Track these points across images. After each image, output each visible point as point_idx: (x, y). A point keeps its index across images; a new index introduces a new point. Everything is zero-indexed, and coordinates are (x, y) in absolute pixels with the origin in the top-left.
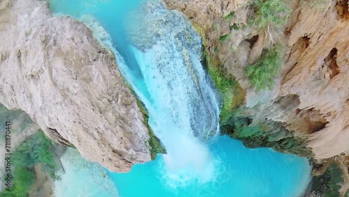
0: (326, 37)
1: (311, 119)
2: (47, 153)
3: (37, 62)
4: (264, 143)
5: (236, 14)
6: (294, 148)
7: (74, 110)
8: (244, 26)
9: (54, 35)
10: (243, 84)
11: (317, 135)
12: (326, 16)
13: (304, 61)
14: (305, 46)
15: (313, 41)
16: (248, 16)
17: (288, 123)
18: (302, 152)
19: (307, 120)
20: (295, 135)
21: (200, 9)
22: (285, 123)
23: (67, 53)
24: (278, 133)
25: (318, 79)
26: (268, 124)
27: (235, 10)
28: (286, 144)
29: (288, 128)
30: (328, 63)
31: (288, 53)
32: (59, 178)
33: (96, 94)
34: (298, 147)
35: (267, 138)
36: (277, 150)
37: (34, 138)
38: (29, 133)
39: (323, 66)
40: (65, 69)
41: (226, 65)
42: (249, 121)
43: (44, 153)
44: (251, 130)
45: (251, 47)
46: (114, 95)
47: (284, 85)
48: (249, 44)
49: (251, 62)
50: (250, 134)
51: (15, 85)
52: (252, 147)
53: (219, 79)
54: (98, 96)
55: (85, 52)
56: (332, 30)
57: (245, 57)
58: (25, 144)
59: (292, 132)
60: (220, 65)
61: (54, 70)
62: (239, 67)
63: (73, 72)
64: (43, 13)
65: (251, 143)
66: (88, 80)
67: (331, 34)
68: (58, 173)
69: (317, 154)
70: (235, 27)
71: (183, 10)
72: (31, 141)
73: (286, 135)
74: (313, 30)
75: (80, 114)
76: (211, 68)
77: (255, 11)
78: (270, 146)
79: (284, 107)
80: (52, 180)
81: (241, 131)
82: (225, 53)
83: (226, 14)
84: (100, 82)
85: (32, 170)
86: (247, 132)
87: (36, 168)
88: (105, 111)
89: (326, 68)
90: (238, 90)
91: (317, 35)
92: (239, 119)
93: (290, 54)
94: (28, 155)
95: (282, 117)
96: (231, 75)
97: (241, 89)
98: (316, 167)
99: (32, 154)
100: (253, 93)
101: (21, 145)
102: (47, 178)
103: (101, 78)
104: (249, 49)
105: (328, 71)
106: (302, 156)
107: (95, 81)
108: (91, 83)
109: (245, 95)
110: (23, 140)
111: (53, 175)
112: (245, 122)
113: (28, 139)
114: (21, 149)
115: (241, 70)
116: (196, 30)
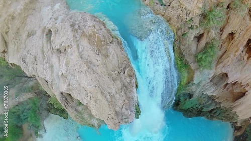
0: (244, 32)
1: (235, 91)
2: (35, 116)
3: (67, 39)
4: (199, 113)
5: (193, 20)
6: (221, 116)
7: (96, 78)
8: (197, 27)
9: (77, 23)
10: (193, 66)
11: (240, 102)
12: (244, 19)
13: (231, 49)
14: (231, 40)
15: (237, 35)
16: (200, 21)
17: (217, 97)
18: (227, 118)
19: (232, 92)
20: (222, 105)
21: (173, 16)
22: (215, 97)
23: (91, 36)
24: (210, 105)
25: (240, 61)
26: (204, 98)
27: (193, 17)
28: (215, 113)
29: (217, 101)
30: (246, 50)
31: (220, 45)
32: (41, 137)
33: (111, 67)
34: (224, 115)
35: (202, 109)
36: (208, 118)
37: (25, 104)
38: (21, 100)
39: (243, 52)
40: (89, 46)
41: (184, 53)
42: (190, 96)
43: (33, 116)
44: (192, 104)
45: (198, 42)
46: (123, 69)
47: (218, 67)
48: (197, 40)
49: (198, 52)
50: (190, 107)
51: (38, 57)
52: (190, 117)
53: (179, 63)
54: (112, 68)
55: (104, 37)
56: (248, 28)
57: (195, 48)
58: (17, 108)
59: (220, 103)
60: (181, 53)
61: (80, 47)
62: (191, 55)
63: (96, 50)
64: (64, 7)
65: (189, 114)
66: (107, 56)
67: (247, 30)
68: (40, 133)
69: (240, 116)
70: (191, 28)
71: (163, 16)
72: (22, 106)
73: (215, 106)
74: (236, 29)
75: (100, 81)
77: (204, 18)
78: (203, 116)
79: (216, 85)
80: (35, 137)
81: (185, 104)
82: (184, 45)
83: (188, 19)
84: (114, 59)
85: (20, 128)
86: (188, 105)
87: (23, 126)
88: (116, 80)
89: (244, 53)
90: (190, 71)
91: (239, 31)
92: (184, 95)
93: (222, 46)
94: (19, 116)
95: (214, 92)
96: (186, 61)
97: (192, 70)
98: (237, 129)
99: (21, 116)
100: (199, 73)
101: (14, 108)
102: (31, 135)
103: (116, 56)
104: (197, 43)
105: (246, 55)
106: (227, 121)
107: (111, 57)
108: (108, 59)
109: (194, 74)
110: (16, 104)
111: (36, 133)
112: (188, 98)
113: (20, 104)
114: (14, 111)
115: (192, 57)
116: (171, 29)
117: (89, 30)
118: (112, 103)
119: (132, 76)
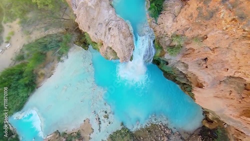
11: (198, 90)
13: (192, 55)
22: (187, 75)
24: (183, 78)
25: (199, 64)
26: (177, 70)
28: (187, 88)
29: (189, 79)
32: (62, 61)
35: (176, 77)
36: (182, 89)
40: (122, 36)
42: (167, 63)
44: (168, 69)
57: (169, 44)
59: (191, 82)
60: (159, 43)
62: (166, 45)
63: (124, 38)
65: (168, 76)
68: (63, 58)
71: (154, 29)
72: (51, 37)
73: (187, 82)
76: (156, 43)
78: (178, 84)
80: (57, 61)
81: (163, 66)
82: (162, 41)
84: (129, 41)
85: (45, 55)
86: (165, 68)
87: (47, 53)
90: (163, 51)
91: (198, 50)
92: (163, 60)
94: (45, 46)
96: (162, 46)
99: (49, 45)
100: (169, 55)
109: (165, 54)
110: (44, 36)
116: (155, 35)
117: (123, 30)
118: (124, 54)
119: (133, 47)
